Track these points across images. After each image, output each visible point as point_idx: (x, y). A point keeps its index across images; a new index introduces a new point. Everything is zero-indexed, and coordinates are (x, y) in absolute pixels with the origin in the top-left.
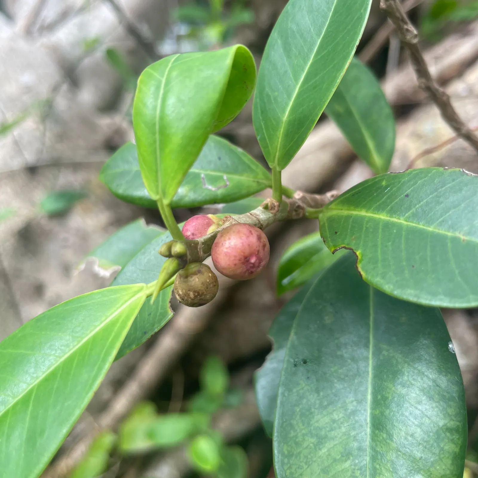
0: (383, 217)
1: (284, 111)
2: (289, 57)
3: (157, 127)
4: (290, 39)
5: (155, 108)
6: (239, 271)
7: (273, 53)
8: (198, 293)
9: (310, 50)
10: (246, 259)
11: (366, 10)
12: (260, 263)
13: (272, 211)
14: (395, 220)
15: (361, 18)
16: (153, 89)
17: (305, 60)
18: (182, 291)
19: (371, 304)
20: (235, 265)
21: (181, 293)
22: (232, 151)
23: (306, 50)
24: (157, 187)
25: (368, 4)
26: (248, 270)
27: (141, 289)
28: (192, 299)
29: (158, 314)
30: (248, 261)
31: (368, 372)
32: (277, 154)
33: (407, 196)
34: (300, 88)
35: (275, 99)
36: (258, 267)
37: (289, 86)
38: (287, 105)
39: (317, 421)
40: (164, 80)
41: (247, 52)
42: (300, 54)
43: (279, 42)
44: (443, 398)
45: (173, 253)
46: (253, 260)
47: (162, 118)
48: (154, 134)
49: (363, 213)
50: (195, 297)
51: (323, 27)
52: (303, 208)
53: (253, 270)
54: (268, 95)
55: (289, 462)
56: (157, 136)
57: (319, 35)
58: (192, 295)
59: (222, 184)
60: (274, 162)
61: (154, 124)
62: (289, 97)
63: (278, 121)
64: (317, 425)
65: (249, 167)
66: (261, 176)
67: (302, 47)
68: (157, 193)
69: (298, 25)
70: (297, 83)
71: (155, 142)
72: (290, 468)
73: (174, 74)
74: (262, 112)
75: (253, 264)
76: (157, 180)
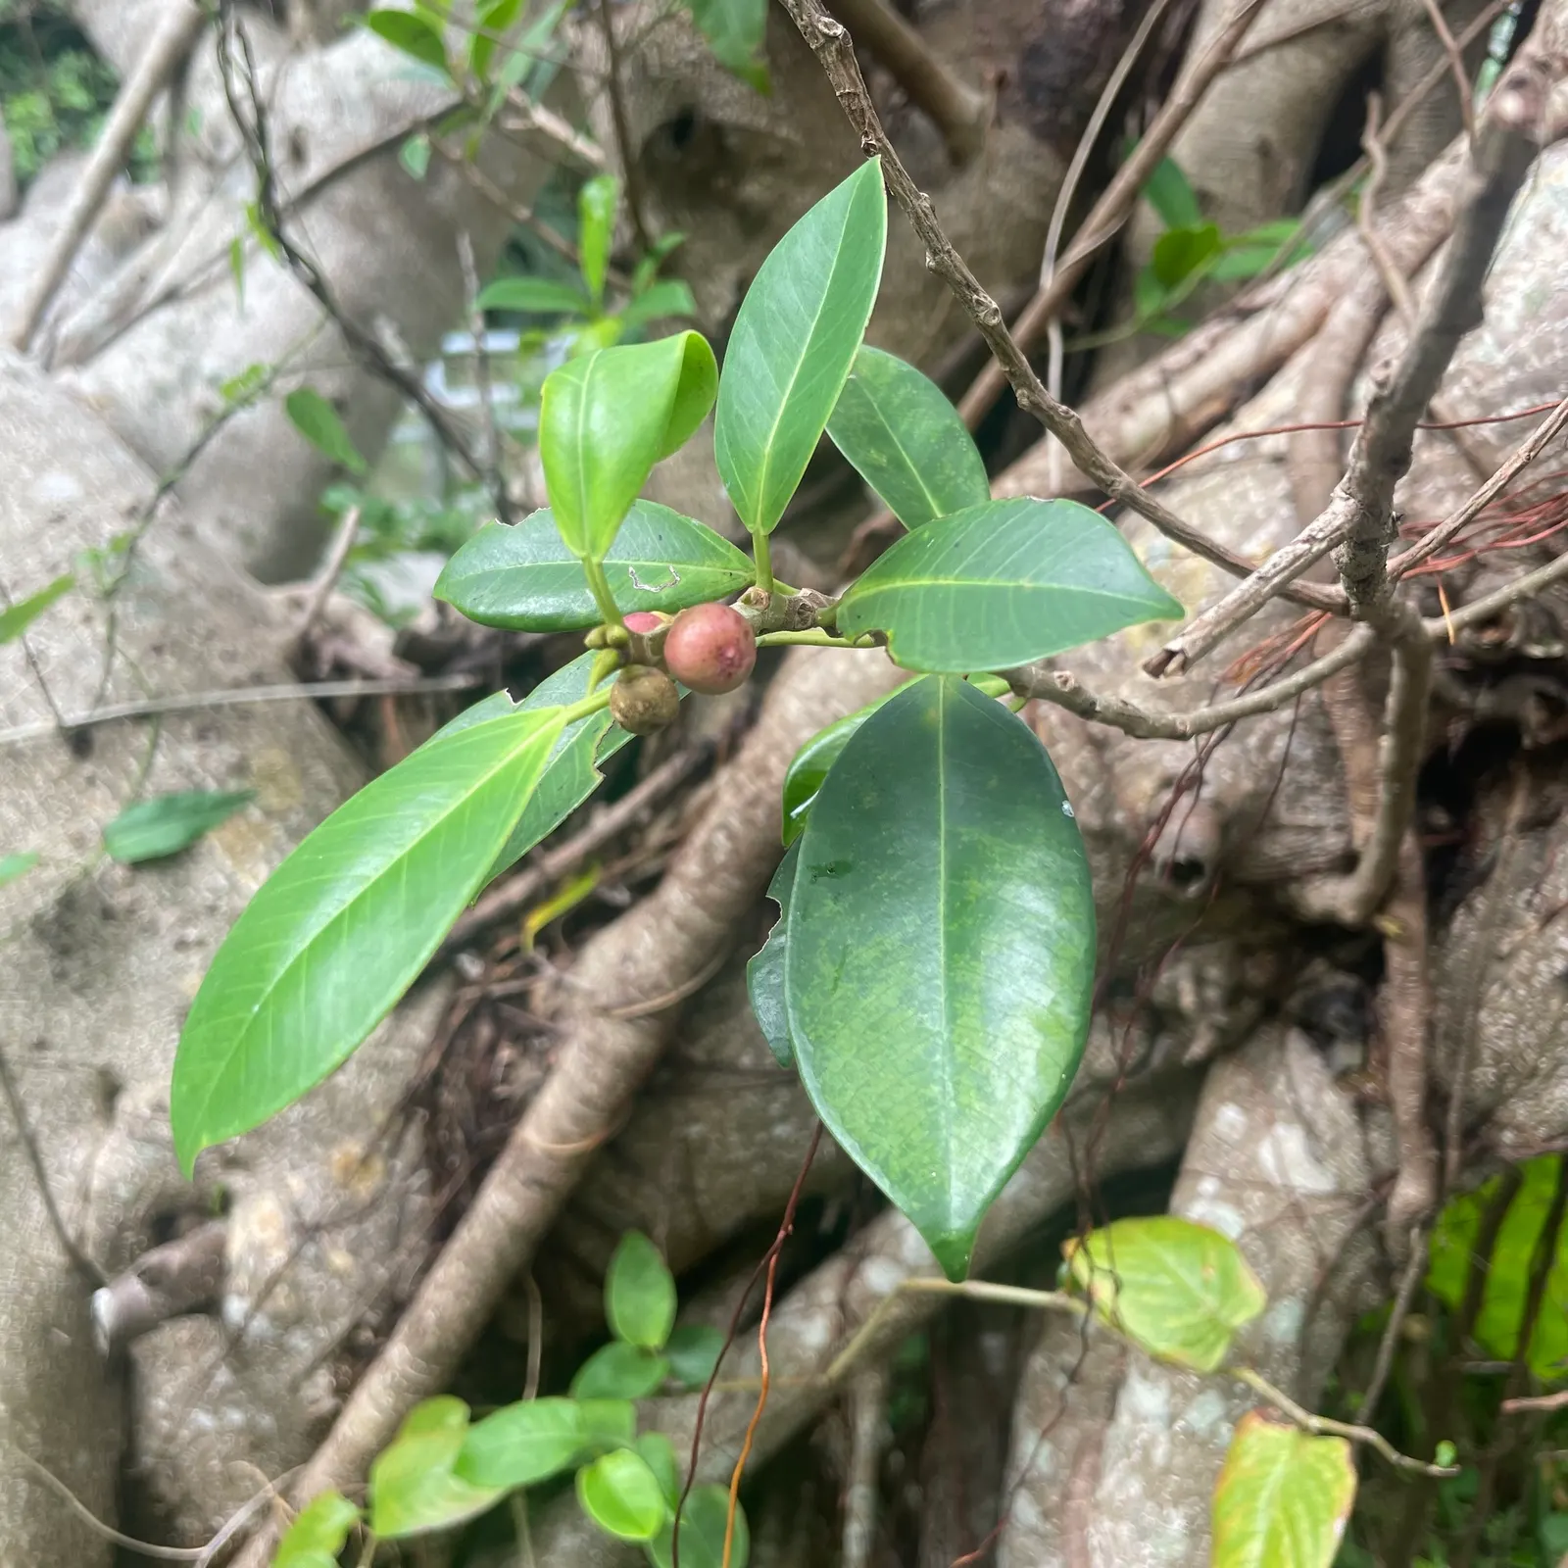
0: (926, 582)
1: (765, 438)
2: (768, 354)
3: (580, 450)
4: (768, 325)
5: (575, 424)
6: (709, 672)
7: (742, 349)
8: (650, 703)
9: (801, 340)
10: (719, 652)
11: (875, 274)
12: (742, 658)
13: (758, 607)
14: (941, 582)
15: (869, 288)
16: (568, 401)
17: (794, 356)
18: (625, 702)
19: (941, 770)
20: (704, 660)
21: (622, 705)
22: (681, 525)
23: (794, 341)
24: (582, 539)
25: (878, 266)
26: (723, 671)
27: (557, 713)
28: (641, 714)
29: (576, 783)
30: (722, 655)
31: (939, 872)
32: (760, 508)
33: (957, 545)
34: (789, 399)
35: (750, 420)
36: (740, 666)
37: (771, 397)
38: (770, 428)
39: (857, 957)
40: (584, 386)
41: (702, 342)
42: (785, 348)
43: (751, 330)
44: (1055, 882)
45: (609, 640)
46: (730, 653)
47: (586, 437)
48: (576, 460)
49: (899, 584)
50: (646, 709)
51: (818, 303)
52: (811, 610)
53: (732, 670)
54: (738, 416)
55: (812, 1021)
56: (580, 465)
57: (812, 316)
58: (640, 707)
59: (667, 580)
60: (754, 522)
61: (575, 447)
62: (772, 415)
63: (757, 455)
64: (856, 962)
65: (714, 549)
66: (736, 564)
67: (789, 336)
68: (583, 548)
69: (779, 301)
70: (783, 393)
71: (577, 472)
72: (815, 1030)
73: (599, 376)
74: (730, 444)
75: (732, 659)
76: (581, 528)
